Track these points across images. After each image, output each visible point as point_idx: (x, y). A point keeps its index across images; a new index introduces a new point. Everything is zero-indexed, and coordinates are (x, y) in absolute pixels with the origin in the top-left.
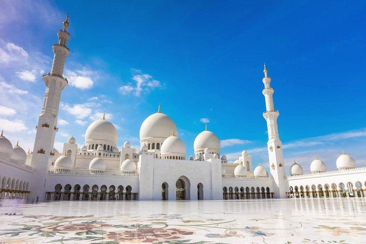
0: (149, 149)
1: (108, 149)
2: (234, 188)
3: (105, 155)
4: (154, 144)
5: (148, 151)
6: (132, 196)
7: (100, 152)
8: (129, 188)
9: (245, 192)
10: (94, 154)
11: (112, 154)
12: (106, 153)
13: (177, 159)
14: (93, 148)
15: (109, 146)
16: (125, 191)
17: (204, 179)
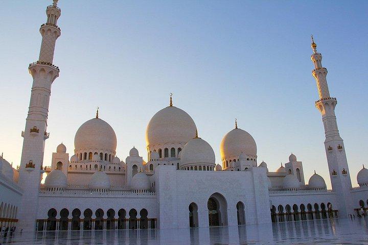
0: (161, 157)
1: (106, 159)
2: (284, 207)
3: (103, 167)
4: (166, 150)
6: (149, 223)
7: (97, 163)
8: (144, 212)
9: (299, 211)
10: (89, 167)
11: (112, 166)
12: (103, 165)
14: (85, 158)
15: (106, 155)
16: (139, 216)
17: (244, 196)
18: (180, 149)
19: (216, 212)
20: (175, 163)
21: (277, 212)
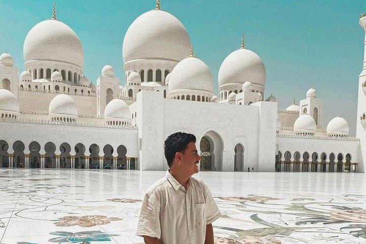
0: (142, 81)
1: (70, 79)
3: (67, 89)
5: (143, 84)
6: (128, 162)
7: (58, 84)
9: (311, 160)
10: (47, 88)
11: (79, 88)
12: (67, 86)
13: (199, 100)
14: (41, 77)
15: (69, 73)
16: (115, 154)
17: (246, 136)
18: (167, 73)
19: (208, 154)
20: (162, 89)
21: (283, 159)
